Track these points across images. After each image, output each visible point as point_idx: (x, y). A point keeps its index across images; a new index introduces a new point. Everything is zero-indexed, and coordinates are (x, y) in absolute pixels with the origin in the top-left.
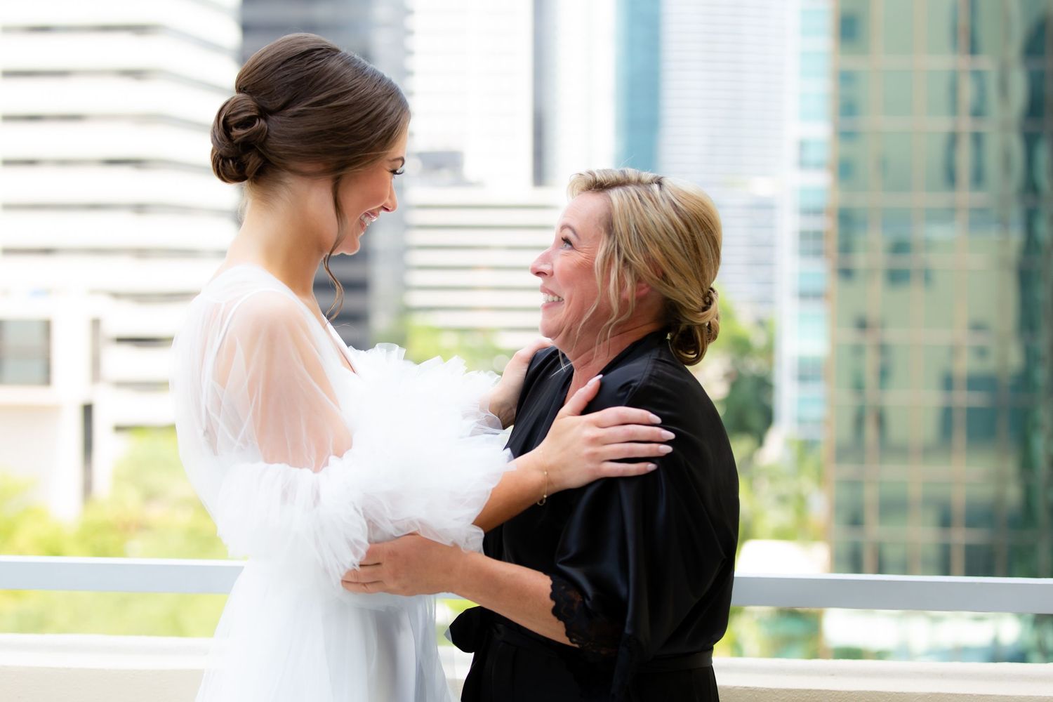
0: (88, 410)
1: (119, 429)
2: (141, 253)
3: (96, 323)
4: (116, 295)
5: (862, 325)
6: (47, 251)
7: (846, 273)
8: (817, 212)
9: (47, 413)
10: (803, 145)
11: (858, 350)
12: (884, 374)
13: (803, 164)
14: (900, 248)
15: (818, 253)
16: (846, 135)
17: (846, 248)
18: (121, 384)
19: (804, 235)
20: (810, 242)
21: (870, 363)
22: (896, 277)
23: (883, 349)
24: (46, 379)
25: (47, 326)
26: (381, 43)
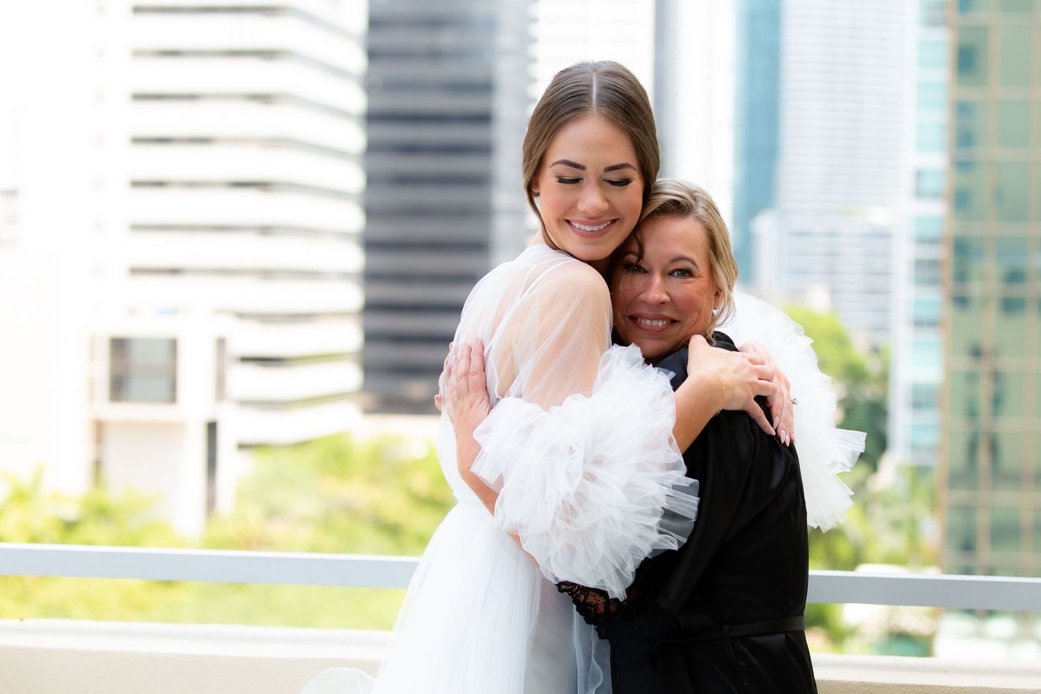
0: (212, 428)
1: (242, 447)
2: (266, 274)
3: (221, 343)
4: (241, 316)
5: (976, 352)
6: (174, 271)
7: (961, 301)
8: (933, 241)
9: (172, 430)
10: (919, 175)
11: (972, 377)
12: (997, 401)
13: (919, 194)
14: (1014, 277)
15: (933, 282)
16: (962, 165)
17: (961, 276)
18: (245, 403)
19: (920, 264)
20: (925, 271)
21: (984, 390)
22: (1010, 306)
23: (997, 376)
24: (172, 397)
25: (173, 345)
26: (504, 70)
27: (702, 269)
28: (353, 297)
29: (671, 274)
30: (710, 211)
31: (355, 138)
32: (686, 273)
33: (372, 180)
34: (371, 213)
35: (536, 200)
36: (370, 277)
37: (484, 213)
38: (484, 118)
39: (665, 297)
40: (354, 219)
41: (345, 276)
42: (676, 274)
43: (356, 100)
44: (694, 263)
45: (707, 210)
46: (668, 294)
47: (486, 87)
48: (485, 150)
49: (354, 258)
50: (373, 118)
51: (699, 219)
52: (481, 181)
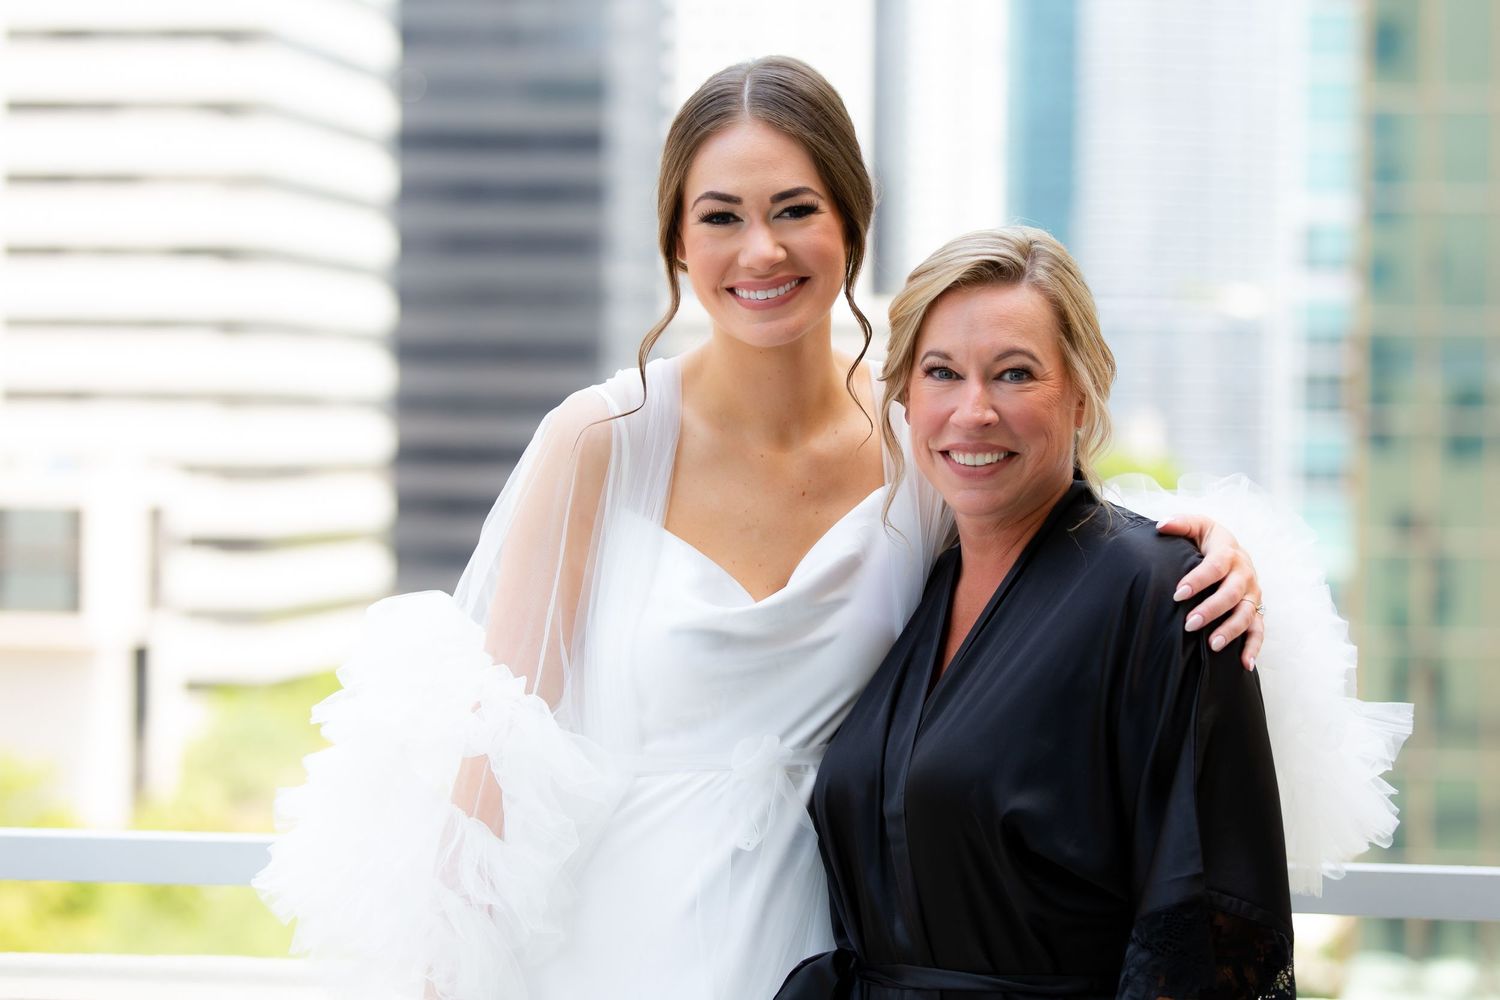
0: (141, 657)
1: (195, 687)
2: (233, 400)
3: (156, 515)
4: (194, 469)
5: (1406, 523)
6: (76, 396)
7: (1380, 439)
8: (1334, 340)
9: (72, 661)
10: (1312, 235)
11: (1396, 567)
12: (1442, 605)
13: (1312, 262)
14: (1468, 399)
15: (1334, 407)
16: (1381, 215)
17: (1380, 397)
18: (199, 614)
19: (1312, 382)
20: (1322, 392)
21: (1418, 587)
22: (1463, 447)
23: (1441, 566)
24: (73, 603)
25: (74, 521)
26: (625, 62)
27: (1049, 366)
28: (378, 437)
29: (999, 377)
30: (1058, 272)
31: (380, 175)
32: (1023, 374)
33: (410, 244)
34: (409, 298)
35: (682, 277)
36: (406, 404)
37: (590, 298)
38: (589, 143)
39: (991, 415)
40: (378, 308)
41: (361, 403)
42: (1007, 376)
43: (382, 112)
44: (1033, 357)
45: (1049, 270)
46: (995, 409)
47: (592, 90)
48: (591, 194)
49: (379, 374)
50: (411, 141)
51: (1038, 286)
52: (586, 246)
